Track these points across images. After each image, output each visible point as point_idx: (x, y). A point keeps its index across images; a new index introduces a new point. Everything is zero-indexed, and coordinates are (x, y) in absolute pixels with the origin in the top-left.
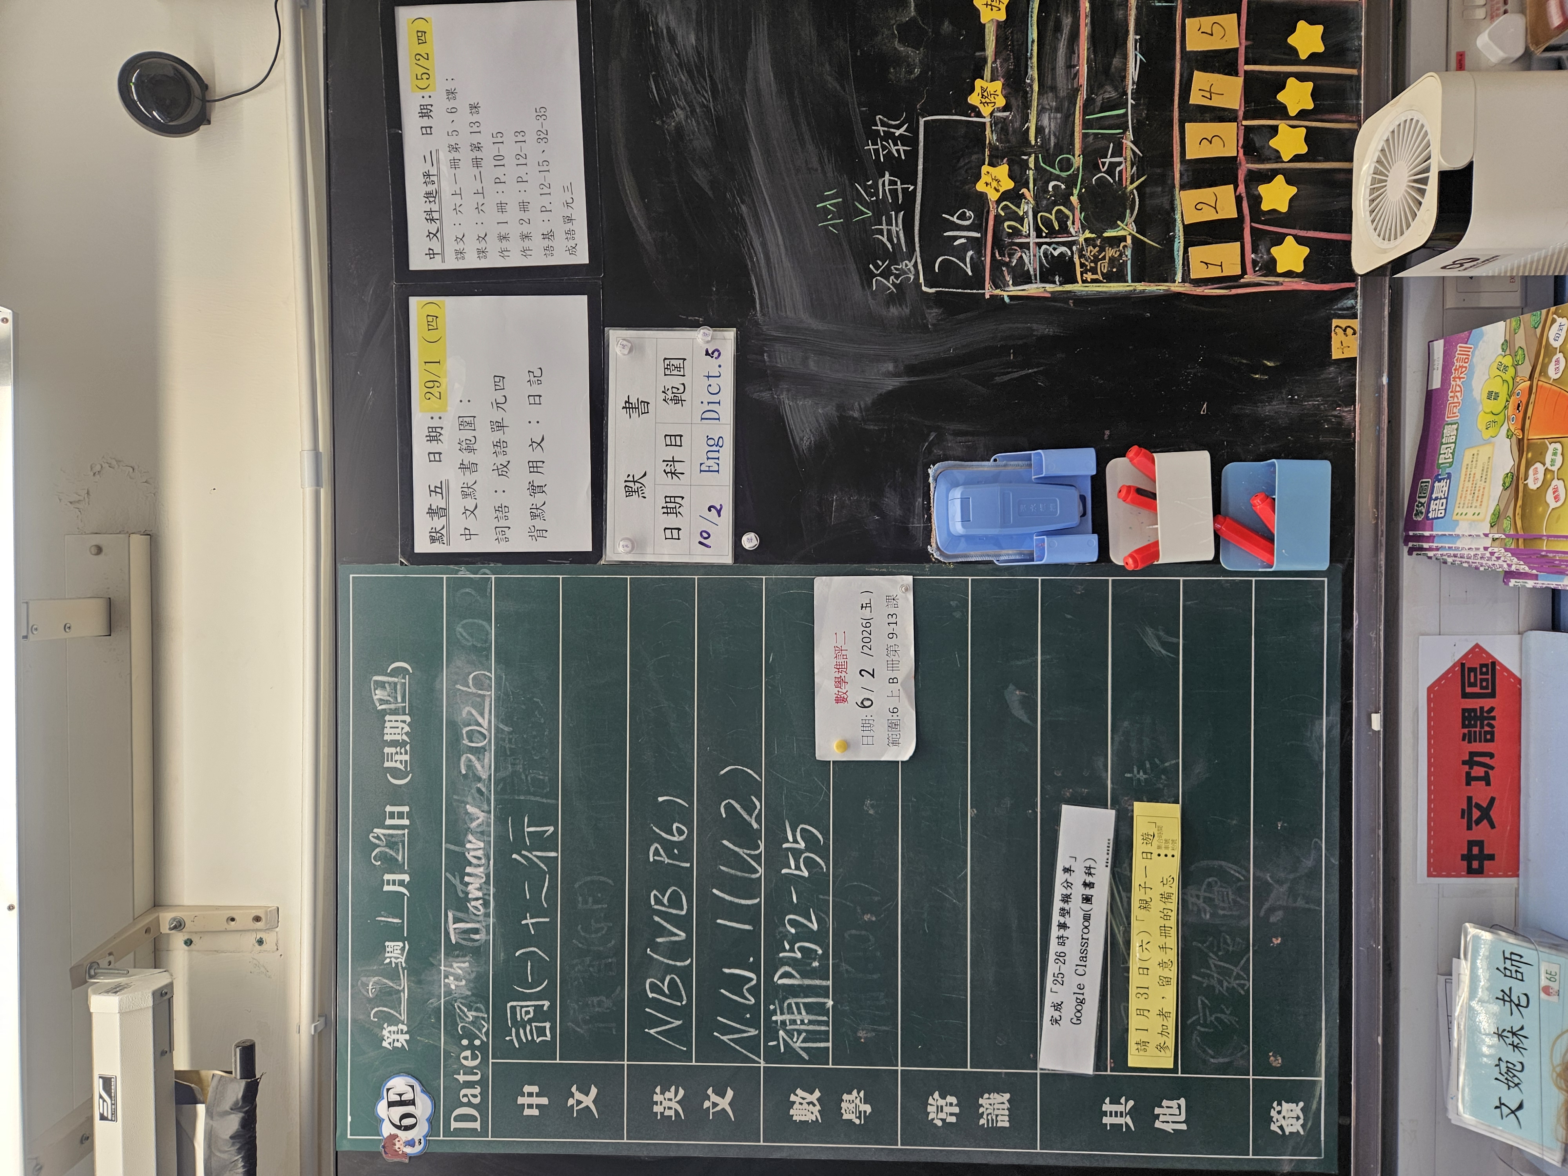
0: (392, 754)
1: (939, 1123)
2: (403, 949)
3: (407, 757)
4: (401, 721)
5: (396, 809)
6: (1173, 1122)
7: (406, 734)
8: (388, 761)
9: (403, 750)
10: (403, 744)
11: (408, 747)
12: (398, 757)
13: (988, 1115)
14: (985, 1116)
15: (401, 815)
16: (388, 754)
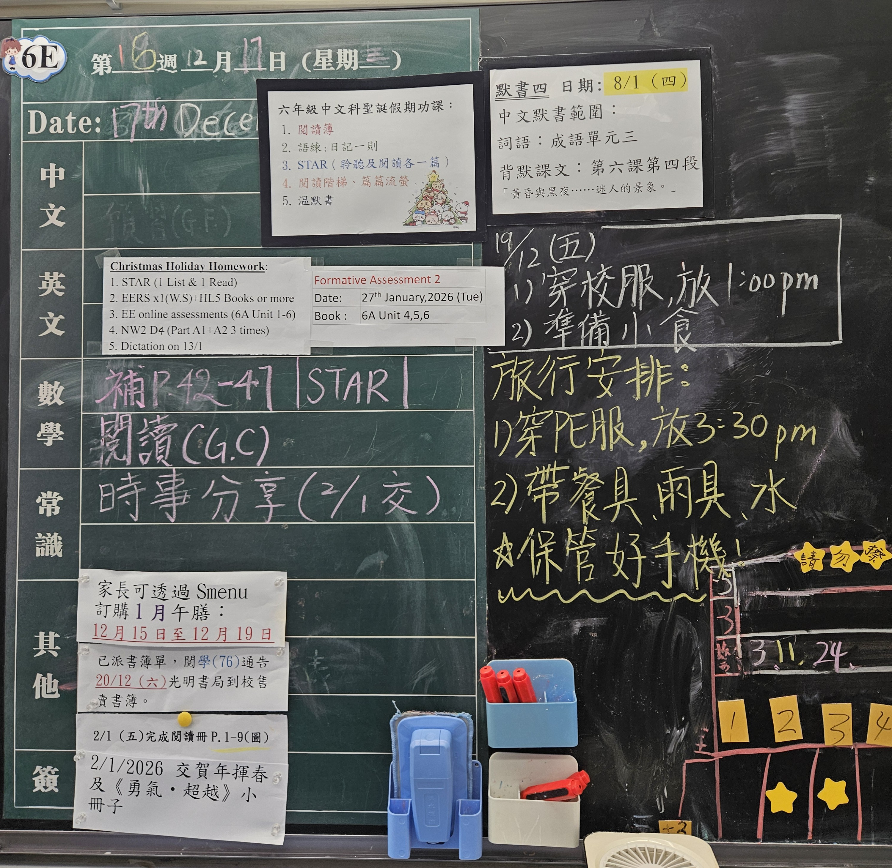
0: (327, 56)
1: (38, 501)
2: (171, 68)
3: (324, 68)
4: (353, 63)
5: (283, 60)
6: (41, 688)
7: (343, 67)
8: (321, 52)
9: (330, 64)
10: (335, 64)
11: (332, 68)
12: (324, 61)
13: (45, 540)
14: (44, 537)
15: (277, 64)
16: (327, 52)
